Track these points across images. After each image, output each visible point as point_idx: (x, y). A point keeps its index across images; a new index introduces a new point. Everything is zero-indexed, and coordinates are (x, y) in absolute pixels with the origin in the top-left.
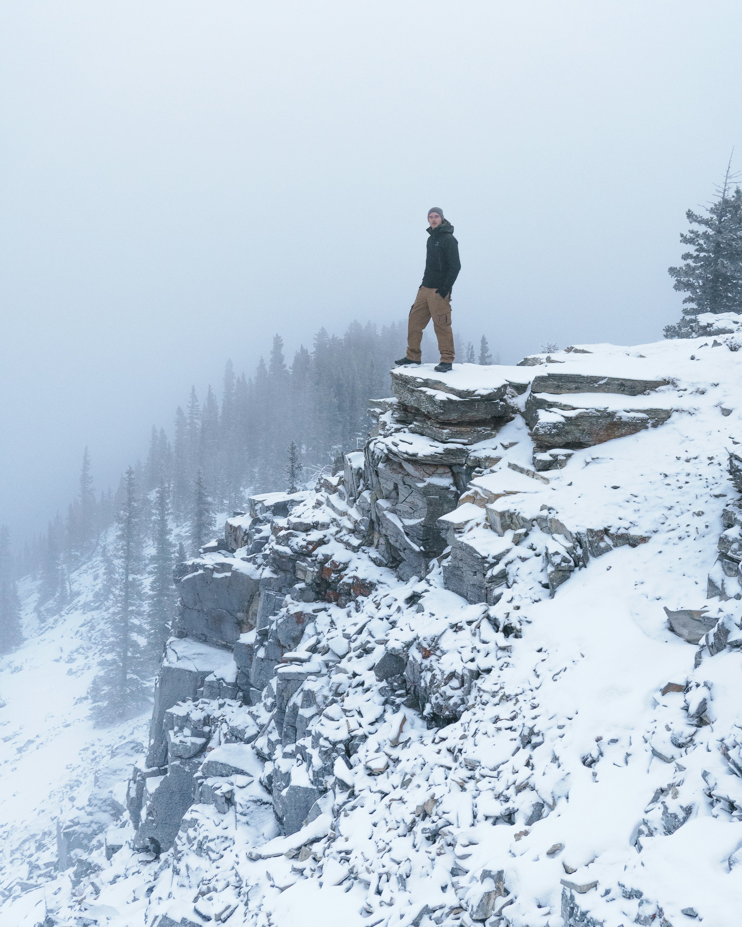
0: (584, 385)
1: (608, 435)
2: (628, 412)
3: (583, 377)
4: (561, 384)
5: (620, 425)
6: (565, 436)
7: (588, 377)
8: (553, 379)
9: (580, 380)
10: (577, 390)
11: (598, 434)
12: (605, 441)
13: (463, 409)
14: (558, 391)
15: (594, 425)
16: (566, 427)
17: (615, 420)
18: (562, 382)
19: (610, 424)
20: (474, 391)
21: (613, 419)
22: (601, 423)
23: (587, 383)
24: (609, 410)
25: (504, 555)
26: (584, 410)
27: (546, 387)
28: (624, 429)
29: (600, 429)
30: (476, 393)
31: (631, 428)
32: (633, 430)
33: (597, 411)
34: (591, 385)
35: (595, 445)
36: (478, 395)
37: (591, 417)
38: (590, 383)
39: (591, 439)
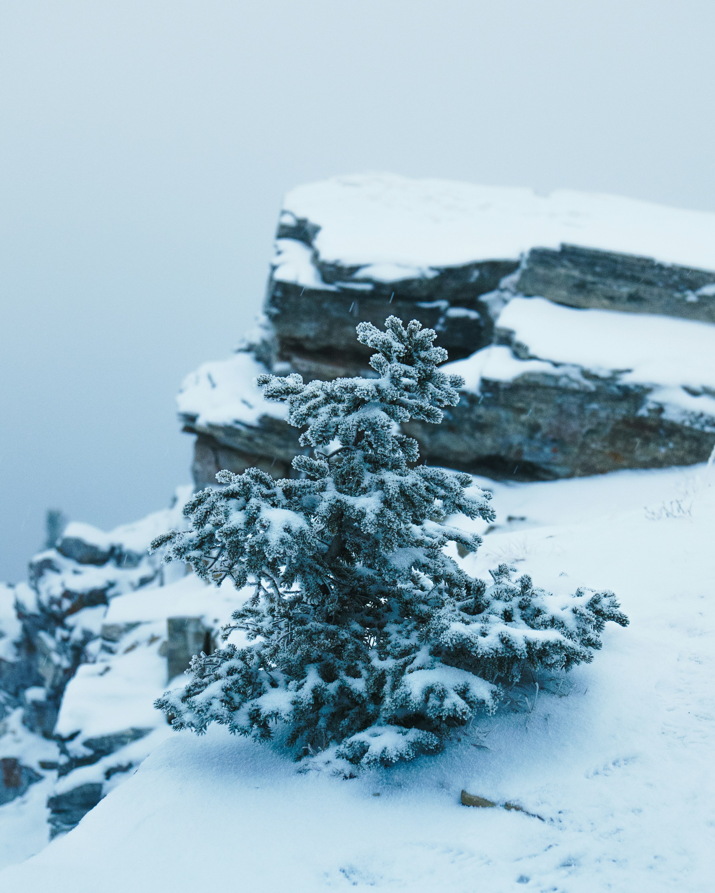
0: (656, 291)
1: (615, 455)
2: (694, 393)
3: (661, 267)
4: (590, 278)
5: (654, 429)
6: (472, 436)
7: (672, 270)
8: (571, 261)
9: (648, 275)
10: (634, 305)
11: (583, 446)
12: (603, 472)
13: (335, 314)
14: (580, 299)
15: (570, 416)
16: (481, 410)
17: (643, 412)
18: (595, 274)
19: (625, 421)
20: (355, 269)
21: (637, 408)
22: (594, 413)
23: (667, 286)
24: (626, 380)
25: (124, 744)
26: (548, 368)
27: (548, 282)
28: (665, 445)
29: (591, 432)
30: (361, 274)
31: (687, 444)
32: (690, 452)
33: (587, 375)
34: (678, 295)
35: (570, 476)
36: (367, 280)
37: (564, 391)
38: (675, 287)
39: (560, 458)
